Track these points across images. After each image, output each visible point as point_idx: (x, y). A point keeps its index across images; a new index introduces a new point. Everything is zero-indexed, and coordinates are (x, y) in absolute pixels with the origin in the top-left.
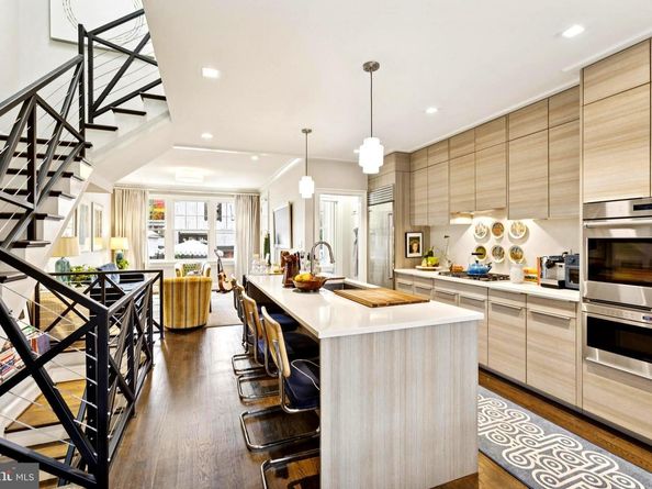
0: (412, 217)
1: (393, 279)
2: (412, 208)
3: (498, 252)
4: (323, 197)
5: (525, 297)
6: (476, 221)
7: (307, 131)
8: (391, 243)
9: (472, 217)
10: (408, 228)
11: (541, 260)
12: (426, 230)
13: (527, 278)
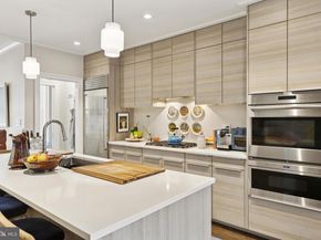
0: (121, 101)
1: (108, 150)
2: (121, 94)
3: (185, 127)
4: (43, 81)
5: (212, 158)
6: (169, 105)
7: (30, 14)
8: (106, 121)
9: (166, 102)
10: (119, 110)
11: (216, 132)
12: (131, 111)
13: (208, 144)
